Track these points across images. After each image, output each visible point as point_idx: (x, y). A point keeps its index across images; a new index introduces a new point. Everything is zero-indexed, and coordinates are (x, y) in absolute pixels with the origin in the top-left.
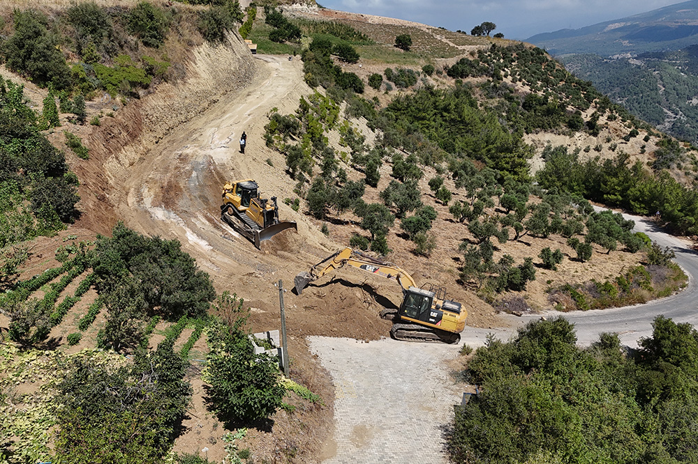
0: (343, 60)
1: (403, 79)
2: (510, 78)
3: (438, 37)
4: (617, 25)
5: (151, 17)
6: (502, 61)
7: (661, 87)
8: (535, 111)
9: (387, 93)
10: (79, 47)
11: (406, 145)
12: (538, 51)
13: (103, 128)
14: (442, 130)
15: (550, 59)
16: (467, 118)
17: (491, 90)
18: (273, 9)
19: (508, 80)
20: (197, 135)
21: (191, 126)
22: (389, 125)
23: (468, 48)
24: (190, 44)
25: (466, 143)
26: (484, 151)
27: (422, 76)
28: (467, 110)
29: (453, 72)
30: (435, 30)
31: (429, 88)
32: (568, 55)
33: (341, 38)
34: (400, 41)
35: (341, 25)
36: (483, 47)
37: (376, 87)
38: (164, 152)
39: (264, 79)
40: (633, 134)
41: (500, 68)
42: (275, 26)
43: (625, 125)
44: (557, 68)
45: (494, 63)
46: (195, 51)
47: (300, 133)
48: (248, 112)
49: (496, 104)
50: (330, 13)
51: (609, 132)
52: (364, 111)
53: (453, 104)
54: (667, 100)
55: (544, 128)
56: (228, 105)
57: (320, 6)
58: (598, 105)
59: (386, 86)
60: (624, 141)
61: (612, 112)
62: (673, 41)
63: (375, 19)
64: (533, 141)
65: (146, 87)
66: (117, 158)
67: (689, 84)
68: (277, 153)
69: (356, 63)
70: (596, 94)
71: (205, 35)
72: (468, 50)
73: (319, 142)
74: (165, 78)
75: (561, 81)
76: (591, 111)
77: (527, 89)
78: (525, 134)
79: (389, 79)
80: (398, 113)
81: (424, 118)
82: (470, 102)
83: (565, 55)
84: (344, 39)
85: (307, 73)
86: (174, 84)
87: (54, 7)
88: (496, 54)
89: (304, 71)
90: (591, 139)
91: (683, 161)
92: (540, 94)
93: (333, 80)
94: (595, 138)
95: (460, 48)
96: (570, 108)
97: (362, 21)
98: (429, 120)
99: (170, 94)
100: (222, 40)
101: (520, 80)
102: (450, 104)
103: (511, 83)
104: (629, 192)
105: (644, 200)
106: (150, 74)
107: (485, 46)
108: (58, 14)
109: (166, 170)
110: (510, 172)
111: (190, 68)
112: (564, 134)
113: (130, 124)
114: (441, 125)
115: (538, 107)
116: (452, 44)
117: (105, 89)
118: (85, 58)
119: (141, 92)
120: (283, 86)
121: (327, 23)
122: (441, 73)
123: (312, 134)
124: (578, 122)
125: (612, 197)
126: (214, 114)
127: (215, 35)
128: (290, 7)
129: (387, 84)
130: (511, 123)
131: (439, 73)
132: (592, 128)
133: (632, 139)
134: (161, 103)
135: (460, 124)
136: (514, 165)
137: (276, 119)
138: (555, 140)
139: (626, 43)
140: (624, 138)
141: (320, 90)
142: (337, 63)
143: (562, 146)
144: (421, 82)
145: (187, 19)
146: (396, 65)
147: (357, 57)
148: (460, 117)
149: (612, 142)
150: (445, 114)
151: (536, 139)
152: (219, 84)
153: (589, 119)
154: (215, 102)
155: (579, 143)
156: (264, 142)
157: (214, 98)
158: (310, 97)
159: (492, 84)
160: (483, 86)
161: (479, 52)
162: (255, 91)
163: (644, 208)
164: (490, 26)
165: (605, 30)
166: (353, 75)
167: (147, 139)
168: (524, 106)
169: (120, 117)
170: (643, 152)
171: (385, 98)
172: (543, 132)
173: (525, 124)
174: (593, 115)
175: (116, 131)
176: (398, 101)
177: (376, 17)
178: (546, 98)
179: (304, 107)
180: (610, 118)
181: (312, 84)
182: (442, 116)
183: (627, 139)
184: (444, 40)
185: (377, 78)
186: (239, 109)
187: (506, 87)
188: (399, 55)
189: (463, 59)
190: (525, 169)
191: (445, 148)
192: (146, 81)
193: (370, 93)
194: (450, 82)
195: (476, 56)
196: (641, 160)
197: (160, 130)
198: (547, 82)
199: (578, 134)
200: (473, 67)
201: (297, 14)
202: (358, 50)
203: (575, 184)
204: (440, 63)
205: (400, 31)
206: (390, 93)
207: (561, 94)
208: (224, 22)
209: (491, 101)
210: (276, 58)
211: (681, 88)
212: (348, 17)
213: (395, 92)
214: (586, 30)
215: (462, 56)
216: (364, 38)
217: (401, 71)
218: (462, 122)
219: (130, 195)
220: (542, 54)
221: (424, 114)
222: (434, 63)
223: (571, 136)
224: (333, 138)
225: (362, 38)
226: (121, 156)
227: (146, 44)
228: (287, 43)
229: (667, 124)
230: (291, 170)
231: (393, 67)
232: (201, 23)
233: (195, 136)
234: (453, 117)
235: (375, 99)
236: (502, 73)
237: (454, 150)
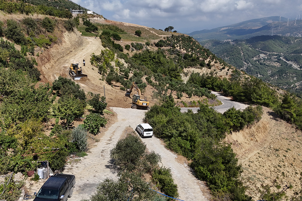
0: (115, 39)
1: (138, 47)
2: (179, 47)
3: (152, 32)
4: (225, 28)
5: (50, 22)
6: (176, 41)
7: (242, 53)
8: (188, 60)
9: (132, 52)
10: (28, 32)
11: (139, 68)
12: (190, 38)
13: (40, 57)
14: (152, 65)
15: (194, 40)
16: (162, 61)
17: (172, 52)
18: (86, 19)
19: (178, 48)
20: (68, 61)
21: (65, 58)
22: (132, 62)
23: (163, 36)
24: (62, 32)
25: (161, 70)
26: (167, 72)
27: (145, 46)
28: (162, 59)
29: (157, 45)
30: (151, 29)
31: (148, 50)
32: (206, 40)
33: (114, 31)
34: (137, 33)
35: (114, 26)
36: (168, 36)
37: (128, 50)
38: (58, 66)
39: (87, 44)
40: (223, 68)
41: (175, 44)
42: (87, 26)
43: (221, 65)
44: (196, 44)
45: (172, 42)
46: (64, 34)
47: (102, 62)
48: (84, 55)
49: (174, 57)
50: (109, 21)
51: (215, 68)
52: (123, 57)
53: (156, 56)
54: (244, 58)
55: (191, 66)
56: (76, 53)
57: (104, 18)
58: (211, 58)
59: (131, 49)
60: (220, 71)
61: (216, 60)
62: (247, 35)
63: (127, 24)
64: (188, 71)
65: (50, 45)
66: (45, 66)
67: (253, 52)
68: (95, 67)
69: (120, 40)
70: (211, 54)
71: (67, 29)
72: (163, 37)
73: (108, 65)
74: (56, 43)
75: (198, 49)
76: (208, 60)
77: (185, 52)
78: (184, 68)
79: (133, 47)
80: (136, 59)
81: (146, 61)
82: (163, 56)
83: (205, 40)
84: (115, 31)
85: (102, 43)
86: (59, 45)
87: (18, 18)
88: (173, 38)
89: (101, 42)
90: (208, 70)
91: (241, 78)
92: (190, 53)
93: (112, 46)
94: (210, 70)
95: (160, 36)
96: (201, 59)
97: (122, 25)
98: (148, 62)
99: (58, 48)
100: (72, 31)
101: (183, 48)
102: (155, 56)
103: (179, 49)
104: (214, 84)
105: (218, 86)
106: (51, 41)
107: (170, 36)
108: (20, 21)
109: (61, 70)
110: (175, 78)
111: (63, 40)
112: (199, 68)
113: (47, 56)
114: (152, 64)
115: (189, 58)
116: (157, 34)
117: (38, 45)
118: (30, 35)
119: (49, 47)
120: (94, 47)
121: (108, 25)
122: (153, 45)
123: (106, 62)
124: (204, 64)
125: (209, 86)
126: (72, 55)
127: (70, 29)
128: (93, 19)
129: (132, 49)
130: (179, 64)
131: (152, 45)
132: (209, 66)
133: (223, 70)
134: (55, 51)
135: (159, 63)
136: (176, 76)
137: (94, 56)
138: (196, 70)
139: (228, 36)
140: (220, 70)
141: (107, 48)
142: (112, 40)
143: (198, 73)
144: (145, 48)
145: (60, 23)
146: (135, 42)
147: (120, 38)
148: (159, 61)
149: (216, 71)
150: (154, 60)
151: (189, 70)
152: (72, 45)
153: (207, 63)
154: (71, 51)
155: (204, 72)
156: (90, 63)
157: (71, 50)
158: (104, 50)
159: (172, 49)
160: (169, 50)
161: (167, 37)
162: (85, 48)
163: (218, 89)
164: (171, 28)
165: (221, 30)
166: (119, 45)
167: (52, 62)
168: (184, 58)
169: (44, 54)
170: (227, 75)
171: (131, 54)
172: (191, 67)
173: (184, 64)
174: (209, 61)
175: (43, 58)
176: (136, 54)
177: (127, 23)
178: (192, 55)
179: (103, 53)
180: (215, 62)
181: (105, 47)
182: (153, 60)
183: (221, 70)
184: (154, 33)
185: (128, 46)
186: (80, 54)
187: (177, 51)
188: (136, 38)
189: (161, 40)
190: (180, 77)
191: (153, 72)
192: (49, 43)
193: (125, 51)
194: (156, 49)
195: (166, 39)
196: (226, 78)
197: (56, 59)
198: (192, 49)
199: (204, 68)
200: (165, 43)
201: (96, 22)
202: (121, 36)
203: (198, 83)
204: (152, 41)
205: (137, 29)
206: (133, 52)
207: (197, 53)
208: (73, 24)
209: (172, 56)
210: (90, 37)
211: (249, 53)
212: (116, 23)
213: (135, 51)
214: (213, 30)
215: (161, 39)
216: (123, 31)
217: (137, 44)
218: (160, 63)
219: (51, 77)
220: (191, 39)
221: (146, 59)
222: (150, 41)
223: (201, 69)
224: (113, 64)
225: (122, 31)
226: (46, 66)
227: (48, 31)
228: (92, 32)
229: (245, 68)
230: (100, 72)
231: (134, 42)
232: (65, 25)
233: (67, 61)
234: (157, 61)
235: (127, 54)
236: (176, 45)
237: (157, 72)
